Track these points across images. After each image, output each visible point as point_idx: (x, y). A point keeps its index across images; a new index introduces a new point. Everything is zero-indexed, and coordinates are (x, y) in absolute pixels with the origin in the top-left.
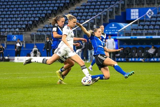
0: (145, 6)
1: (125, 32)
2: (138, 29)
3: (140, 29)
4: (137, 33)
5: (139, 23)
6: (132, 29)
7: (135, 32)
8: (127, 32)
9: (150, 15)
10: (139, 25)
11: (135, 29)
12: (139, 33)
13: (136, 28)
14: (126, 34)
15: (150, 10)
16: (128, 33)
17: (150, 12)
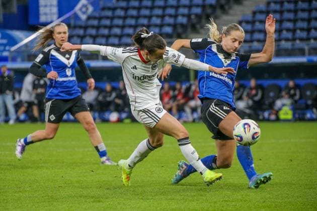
1: (26, 53)
9: (84, 13)
15: (84, 1)
17: (84, 6)
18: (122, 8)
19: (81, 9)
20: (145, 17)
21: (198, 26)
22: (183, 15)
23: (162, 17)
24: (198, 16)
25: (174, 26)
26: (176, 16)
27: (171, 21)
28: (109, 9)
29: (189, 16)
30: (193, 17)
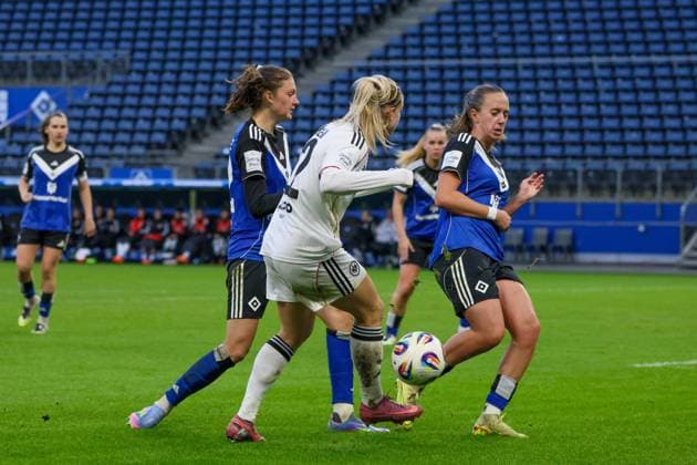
0: (30, 82)
3: (14, 156)
5: (11, 135)
9: (43, 111)
10: (10, 143)
15: (44, 96)
17: (44, 101)
18: (97, 107)
19: (39, 107)
20: (129, 119)
21: (200, 134)
22: (181, 119)
23: (152, 120)
24: (201, 121)
25: (168, 133)
26: (170, 120)
27: (164, 125)
28: (79, 107)
29: (188, 120)
30: (194, 121)
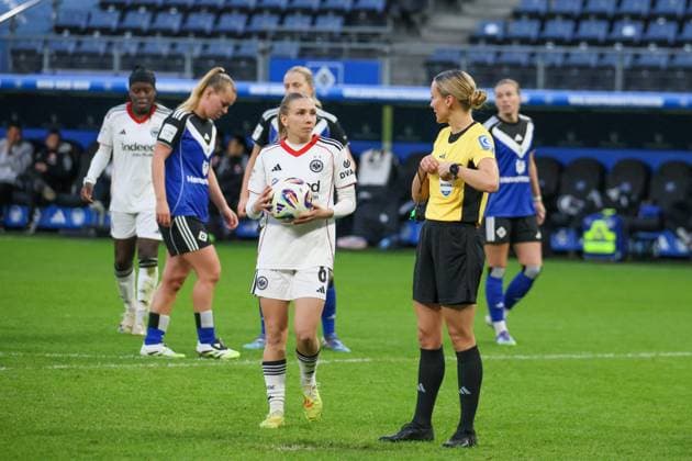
1: (11, 46)
2: (89, 31)
4: (77, 55)
6: (59, 29)
7: (71, 48)
8: (22, 45)
11: (75, 30)
12: (93, 55)
13: (83, 24)
14: (15, 53)
16: (31, 53)
